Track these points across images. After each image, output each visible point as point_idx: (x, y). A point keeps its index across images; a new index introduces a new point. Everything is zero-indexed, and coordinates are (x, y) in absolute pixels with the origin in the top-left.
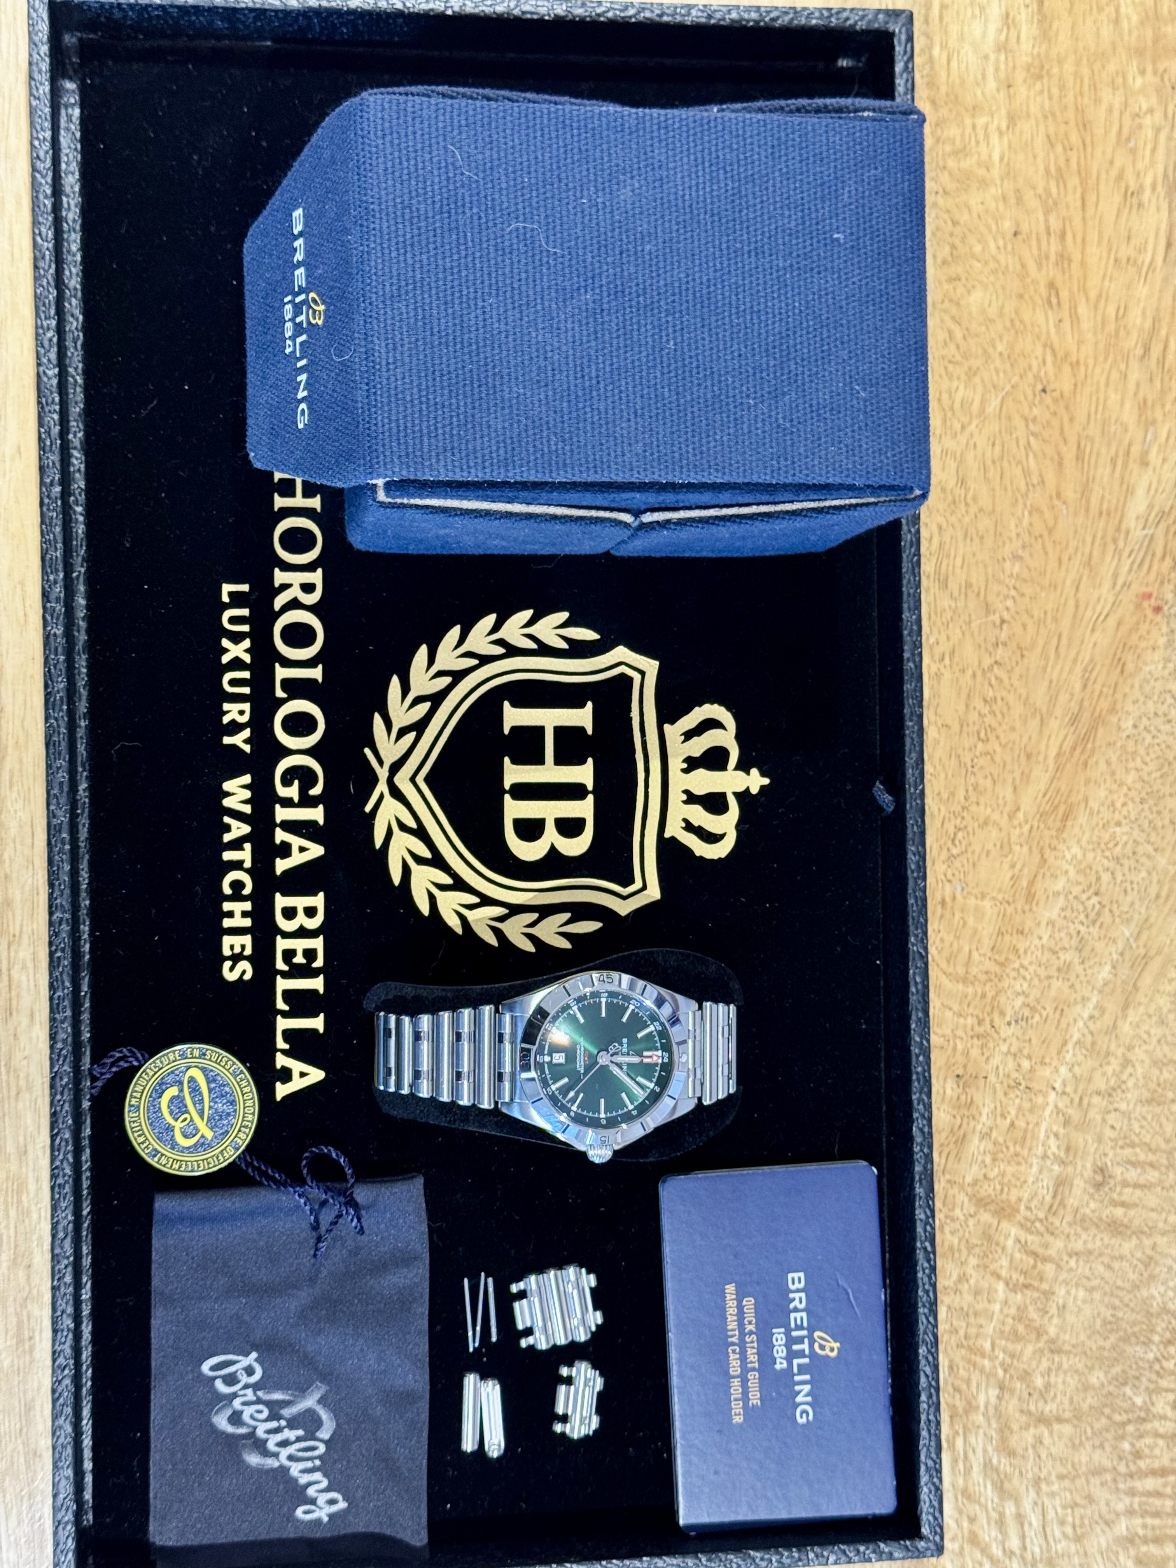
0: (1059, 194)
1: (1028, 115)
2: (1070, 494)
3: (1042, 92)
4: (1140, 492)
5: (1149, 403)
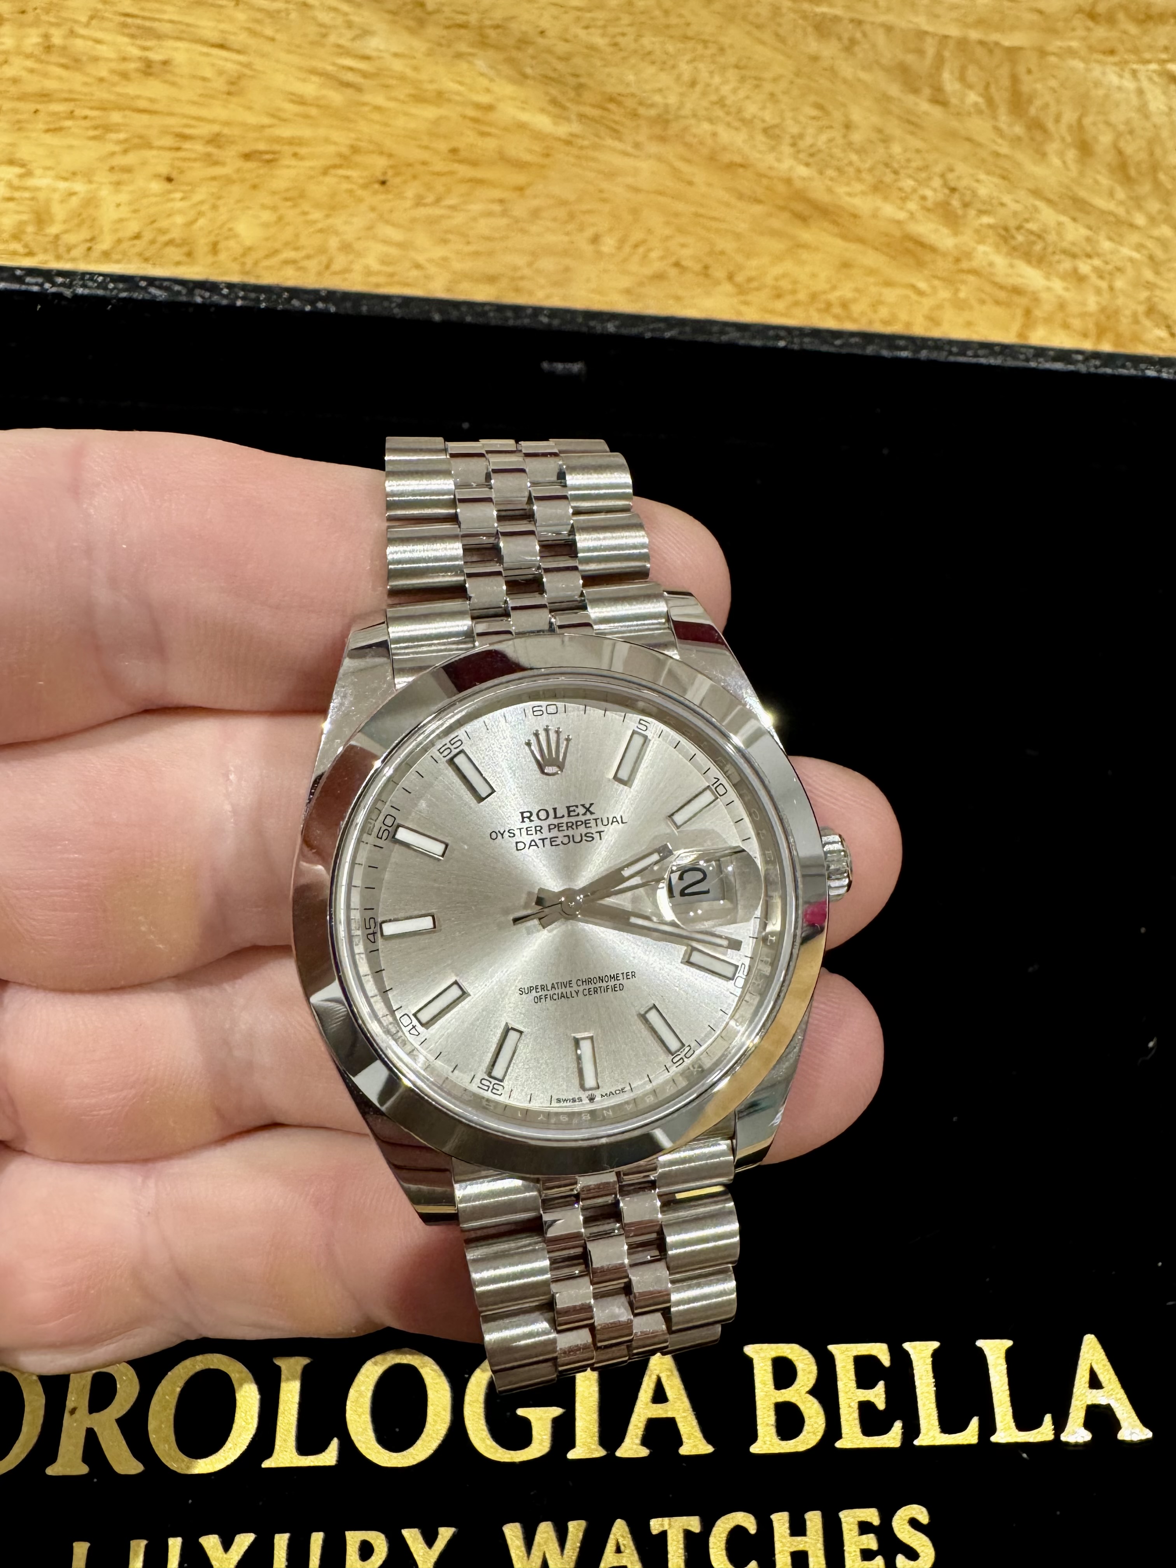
0: (127, 132)
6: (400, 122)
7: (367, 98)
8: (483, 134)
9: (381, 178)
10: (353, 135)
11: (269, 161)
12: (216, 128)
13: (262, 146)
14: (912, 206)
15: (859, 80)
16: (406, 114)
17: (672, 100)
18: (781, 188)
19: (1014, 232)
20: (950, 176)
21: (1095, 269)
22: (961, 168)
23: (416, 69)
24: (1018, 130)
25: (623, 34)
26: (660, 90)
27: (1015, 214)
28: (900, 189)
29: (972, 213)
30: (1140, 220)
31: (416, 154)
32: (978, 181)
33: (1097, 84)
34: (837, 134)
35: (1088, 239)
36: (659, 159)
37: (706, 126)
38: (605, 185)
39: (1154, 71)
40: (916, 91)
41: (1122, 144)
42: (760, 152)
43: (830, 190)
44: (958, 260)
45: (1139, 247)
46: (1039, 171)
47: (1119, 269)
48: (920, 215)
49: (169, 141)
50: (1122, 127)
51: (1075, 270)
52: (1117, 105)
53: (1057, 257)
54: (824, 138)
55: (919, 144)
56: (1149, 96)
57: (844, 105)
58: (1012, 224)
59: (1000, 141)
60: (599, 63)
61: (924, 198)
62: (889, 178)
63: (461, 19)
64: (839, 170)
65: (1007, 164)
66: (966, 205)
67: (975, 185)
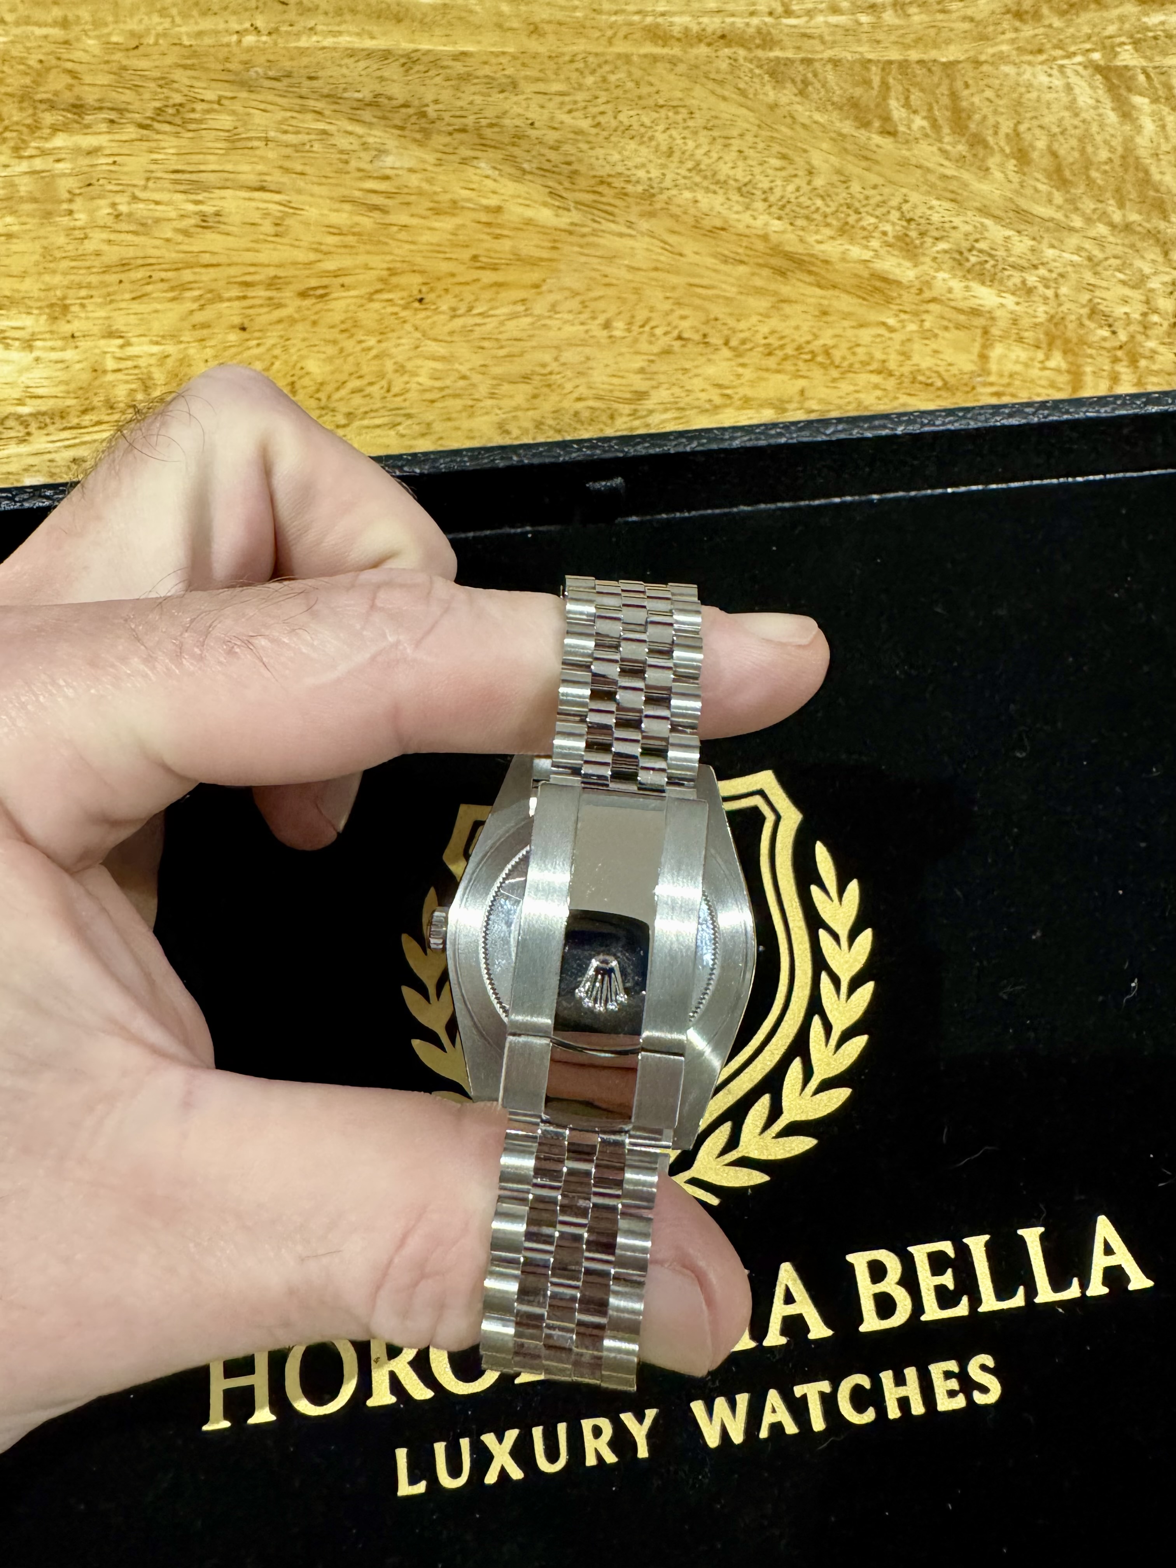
0: (199, 288)
1: (108, 318)
2: (535, 276)
3: (83, 306)
4: (529, 213)
5: (431, 205)
6: (426, 237)
7: (392, 218)
8: (497, 237)
9: (419, 297)
10: (389, 258)
11: (322, 296)
12: (272, 272)
13: (313, 283)
14: (875, 243)
15: (816, 122)
16: (430, 229)
17: (655, 173)
18: (760, 246)
19: (966, 254)
20: (905, 207)
21: (1043, 279)
22: (915, 197)
23: (430, 181)
24: (962, 148)
25: (602, 113)
26: (643, 165)
27: (967, 235)
28: (864, 229)
29: (929, 241)
30: (1077, 222)
31: (445, 267)
32: (931, 208)
33: (1029, 87)
34: (801, 182)
35: (1033, 250)
36: (651, 234)
37: (687, 195)
38: (608, 270)
39: (1080, 64)
40: (866, 125)
41: (1056, 146)
42: (737, 213)
43: (801, 240)
44: (920, 291)
45: (1079, 250)
46: (984, 187)
47: (1062, 275)
48: (883, 251)
49: (235, 292)
50: (1055, 129)
51: (1024, 282)
52: (1049, 105)
53: (1007, 273)
54: (791, 188)
55: (874, 179)
56: (1077, 91)
57: (805, 151)
58: (965, 245)
59: (946, 163)
60: (584, 146)
61: (885, 233)
62: (852, 220)
63: (458, 123)
64: (807, 218)
65: (954, 185)
66: (922, 234)
67: (929, 212)
